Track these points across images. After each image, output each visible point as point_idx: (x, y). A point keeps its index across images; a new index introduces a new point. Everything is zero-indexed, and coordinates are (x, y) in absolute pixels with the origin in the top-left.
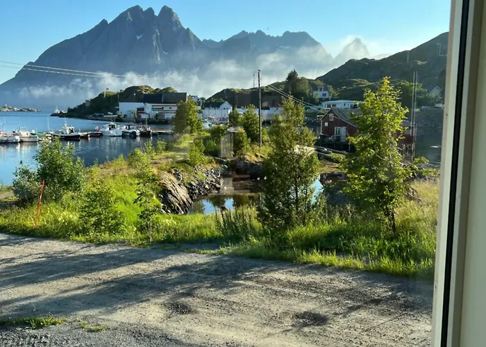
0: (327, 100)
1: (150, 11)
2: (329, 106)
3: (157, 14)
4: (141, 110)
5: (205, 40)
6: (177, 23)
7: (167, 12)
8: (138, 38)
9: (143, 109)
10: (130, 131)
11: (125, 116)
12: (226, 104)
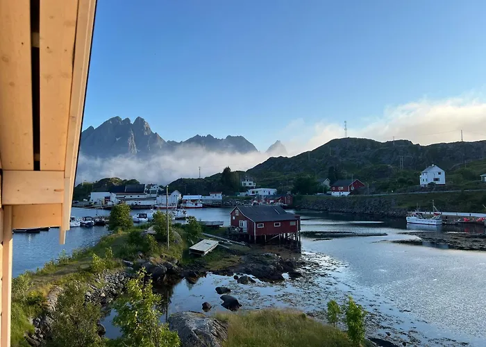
0: (253, 188)
1: (128, 120)
2: (253, 192)
3: (132, 122)
4: (108, 198)
5: (169, 142)
6: (148, 129)
7: (140, 121)
8: (117, 139)
9: (109, 198)
10: (86, 222)
11: (95, 203)
12: (176, 193)
